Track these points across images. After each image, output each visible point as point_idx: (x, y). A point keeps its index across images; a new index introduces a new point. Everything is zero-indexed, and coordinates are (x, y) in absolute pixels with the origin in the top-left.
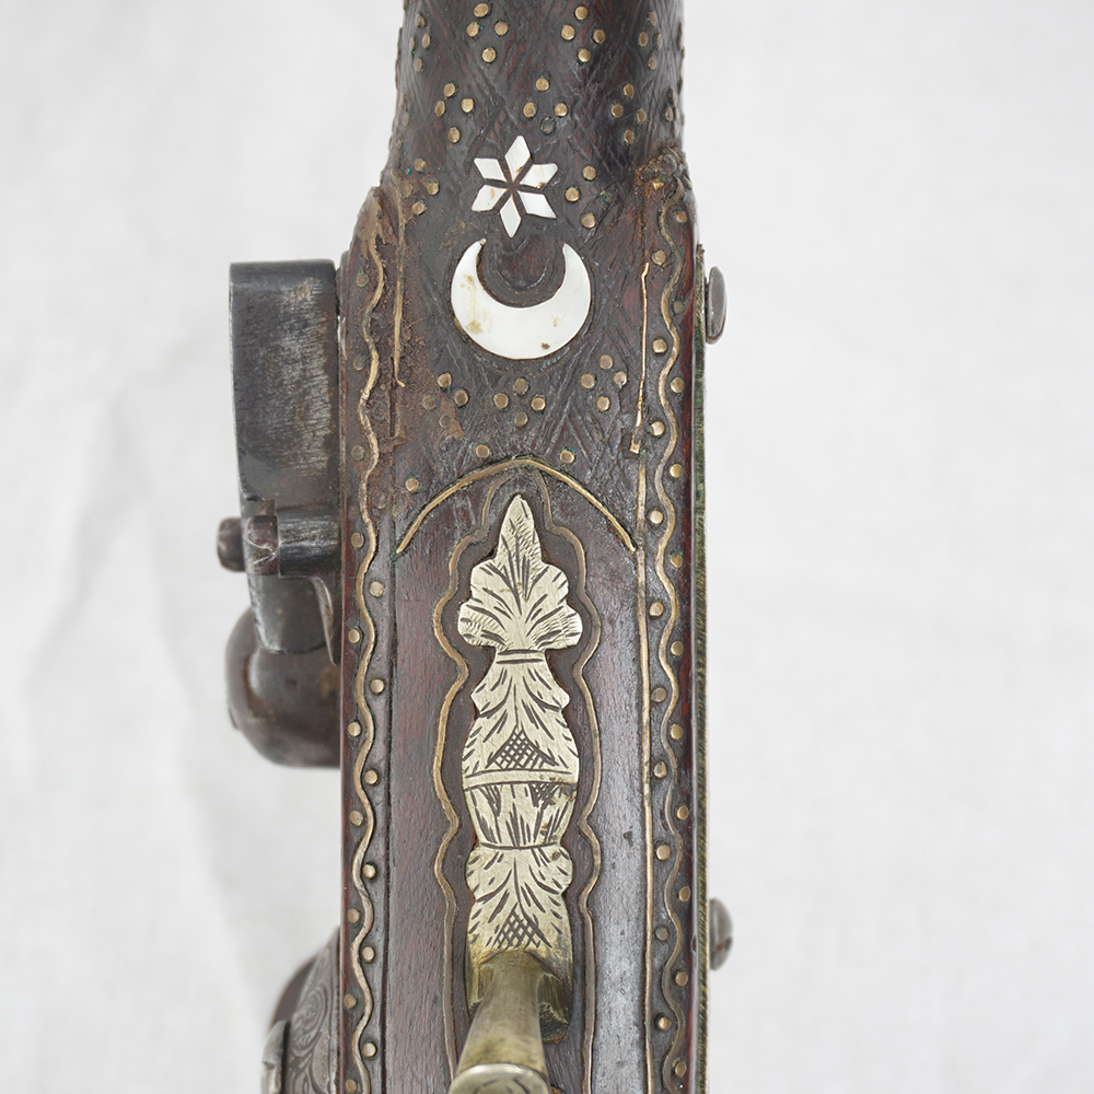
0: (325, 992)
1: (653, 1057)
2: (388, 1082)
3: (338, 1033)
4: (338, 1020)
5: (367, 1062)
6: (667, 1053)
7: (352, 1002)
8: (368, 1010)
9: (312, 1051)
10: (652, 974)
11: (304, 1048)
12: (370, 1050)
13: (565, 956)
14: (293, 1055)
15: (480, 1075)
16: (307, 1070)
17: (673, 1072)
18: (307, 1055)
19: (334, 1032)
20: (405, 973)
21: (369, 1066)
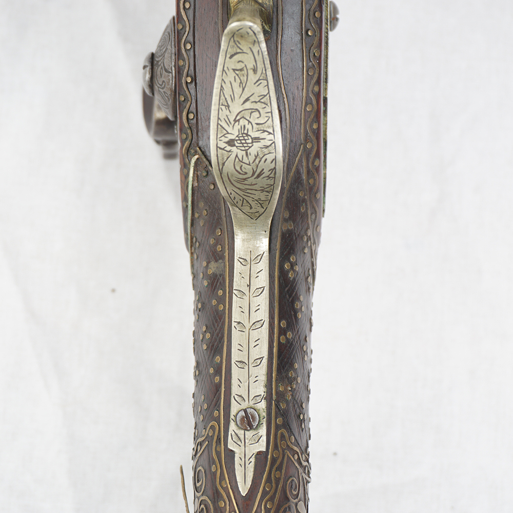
0: (169, 34)
1: (306, 47)
2: (196, 59)
3: (175, 47)
4: (175, 42)
5: (187, 52)
6: (312, 46)
7: (180, 27)
8: (187, 29)
9: (164, 56)
10: (306, 12)
11: (160, 56)
12: (189, 46)
13: (269, 2)
14: (156, 60)
15: (236, 26)
16: (162, 64)
17: (314, 54)
18: (161, 59)
19: (173, 47)
20: (203, 12)
21: (188, 54)
